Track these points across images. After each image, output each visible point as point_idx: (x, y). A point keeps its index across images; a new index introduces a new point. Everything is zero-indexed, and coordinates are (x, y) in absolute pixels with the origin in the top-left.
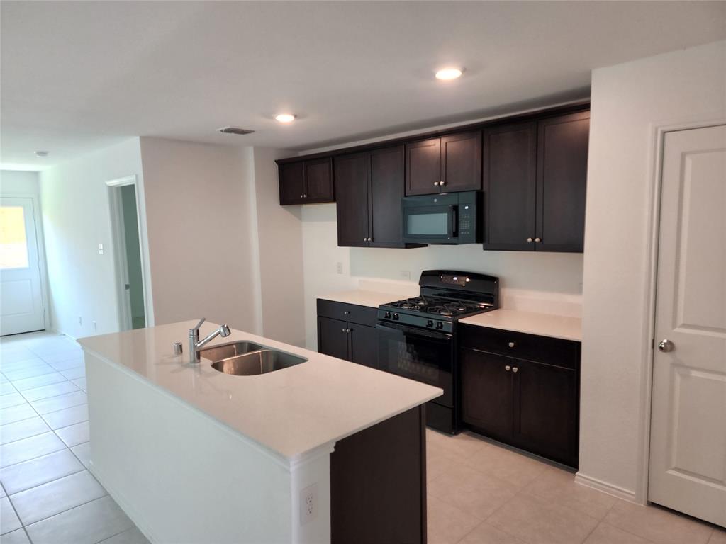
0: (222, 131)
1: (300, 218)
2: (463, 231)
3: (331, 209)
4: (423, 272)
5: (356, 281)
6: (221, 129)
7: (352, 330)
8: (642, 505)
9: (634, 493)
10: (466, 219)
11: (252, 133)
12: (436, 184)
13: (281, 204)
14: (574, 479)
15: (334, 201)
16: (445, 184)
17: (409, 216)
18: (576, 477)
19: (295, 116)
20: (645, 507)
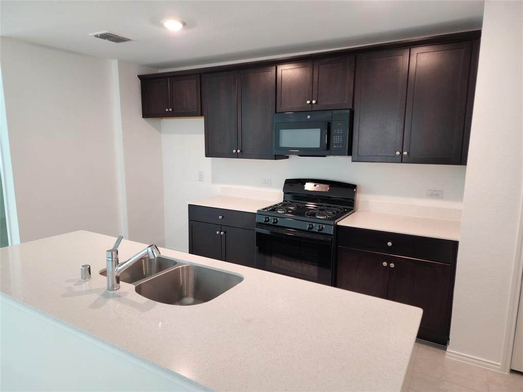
0: (97, 36)
1: (159, 130)
2: (335, 144)
3: (198, 123)
4: (286, 180)
5: (218, 188)
6: (96, 33)
7: (225, 232)
8: (506, 373)
9: (500, 364)
10: (340, 134)
11: (130, 42)
12: (308, 102)
13: (143, 117)
14: (444, 354)
15: (201, 115)
16: (316, 103)
17: (281, 131)
18: (447, 353)
19: (184, 24)
20: (509, 374)
